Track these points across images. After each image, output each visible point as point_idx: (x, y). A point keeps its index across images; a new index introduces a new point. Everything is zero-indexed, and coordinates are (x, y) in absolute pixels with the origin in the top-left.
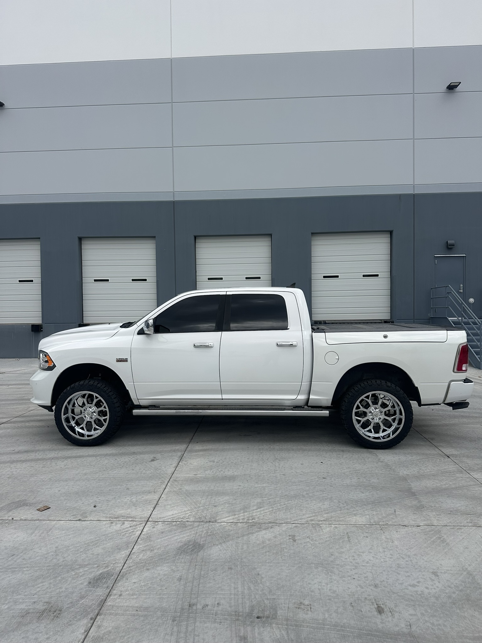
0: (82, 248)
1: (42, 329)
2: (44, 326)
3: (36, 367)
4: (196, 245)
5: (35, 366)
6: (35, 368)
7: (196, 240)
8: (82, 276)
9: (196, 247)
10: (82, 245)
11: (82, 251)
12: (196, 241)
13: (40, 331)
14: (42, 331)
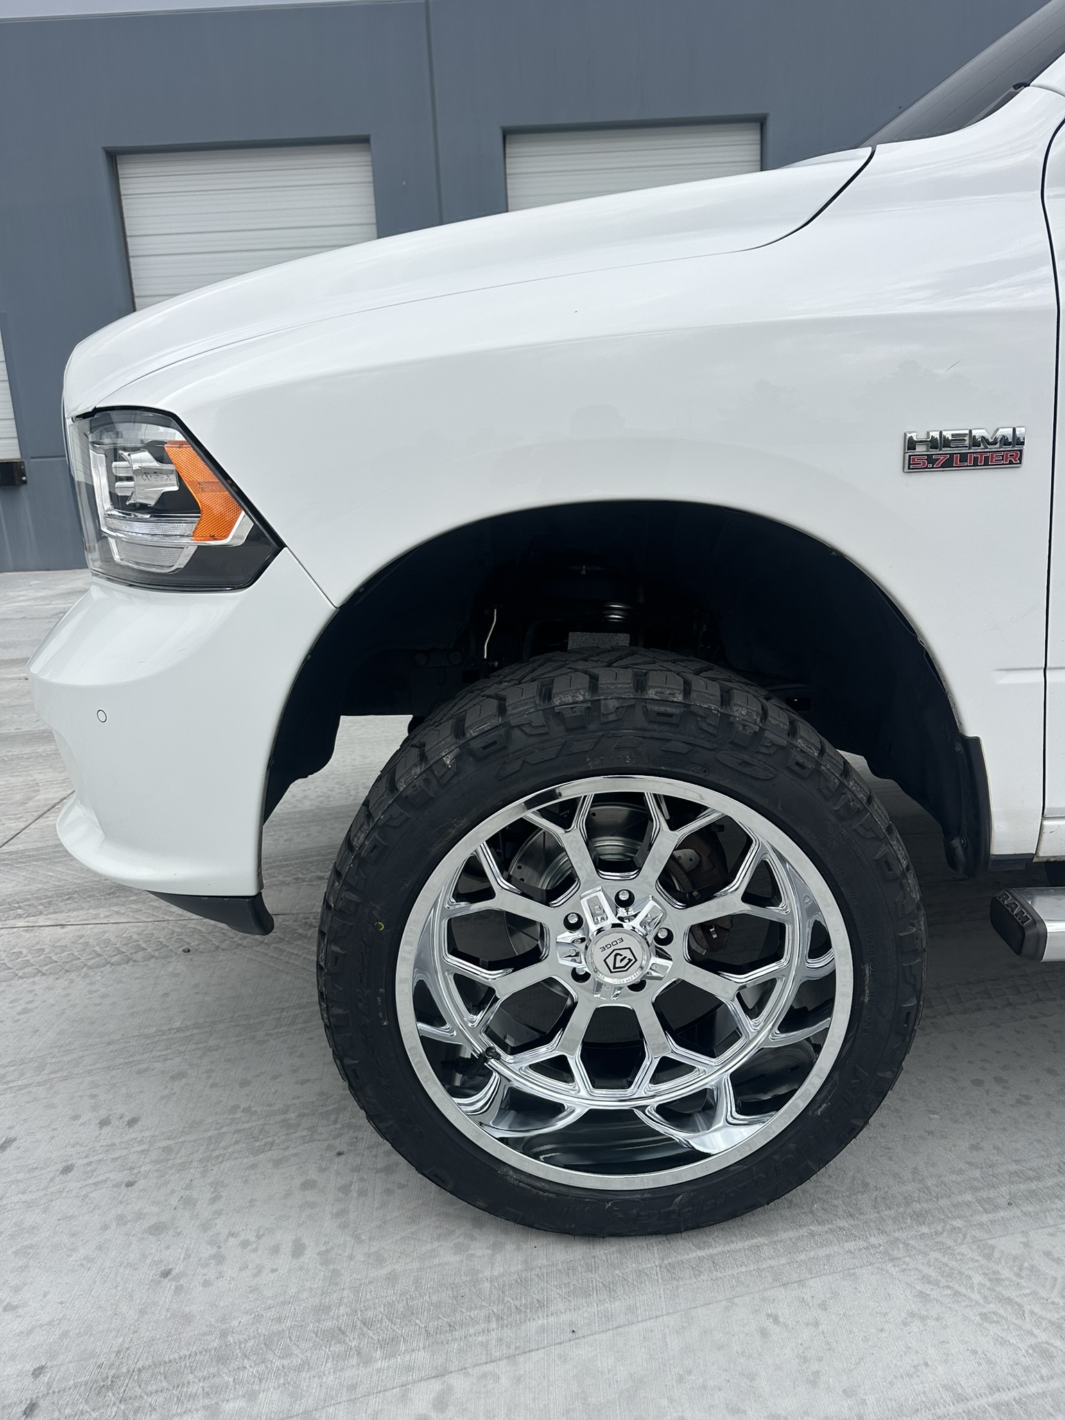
0: (122, 192)
1: (25, 476)
2: (29, 466)
3: (22, 598)
4: (507, 166)
5: (22, 593)
6: (23, 601)
7: (507, 146)
8: (133, 294)
9: (508, 171)
10: (121, 181)
11: (124, 202)
12: (508, 151)
13: (17, 482)
14: (25, 482)
